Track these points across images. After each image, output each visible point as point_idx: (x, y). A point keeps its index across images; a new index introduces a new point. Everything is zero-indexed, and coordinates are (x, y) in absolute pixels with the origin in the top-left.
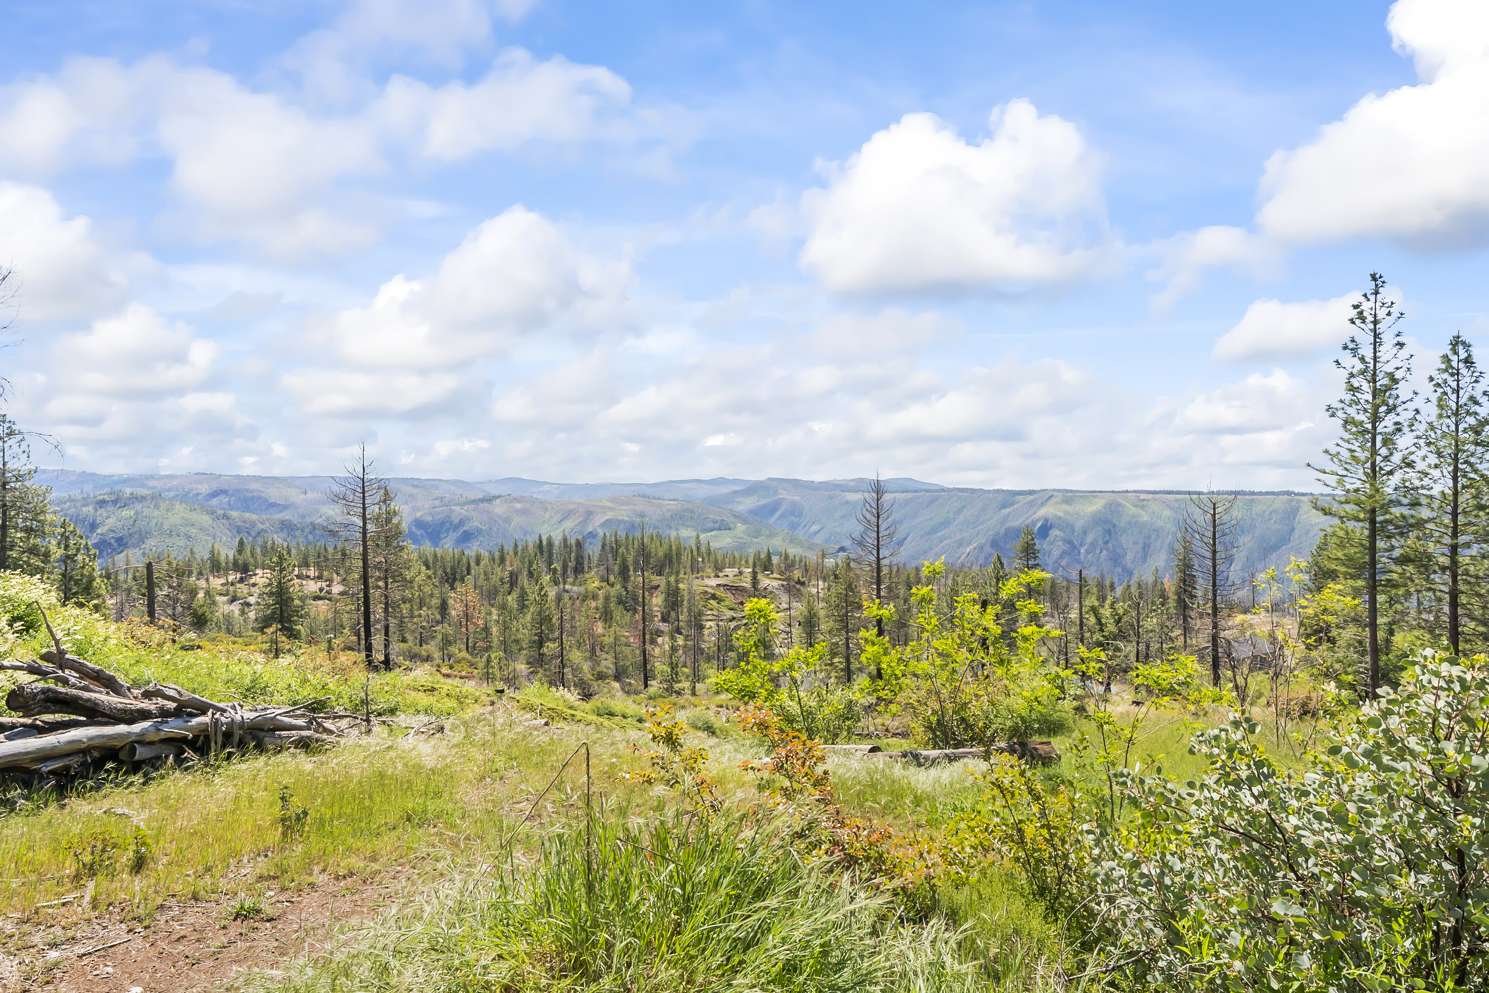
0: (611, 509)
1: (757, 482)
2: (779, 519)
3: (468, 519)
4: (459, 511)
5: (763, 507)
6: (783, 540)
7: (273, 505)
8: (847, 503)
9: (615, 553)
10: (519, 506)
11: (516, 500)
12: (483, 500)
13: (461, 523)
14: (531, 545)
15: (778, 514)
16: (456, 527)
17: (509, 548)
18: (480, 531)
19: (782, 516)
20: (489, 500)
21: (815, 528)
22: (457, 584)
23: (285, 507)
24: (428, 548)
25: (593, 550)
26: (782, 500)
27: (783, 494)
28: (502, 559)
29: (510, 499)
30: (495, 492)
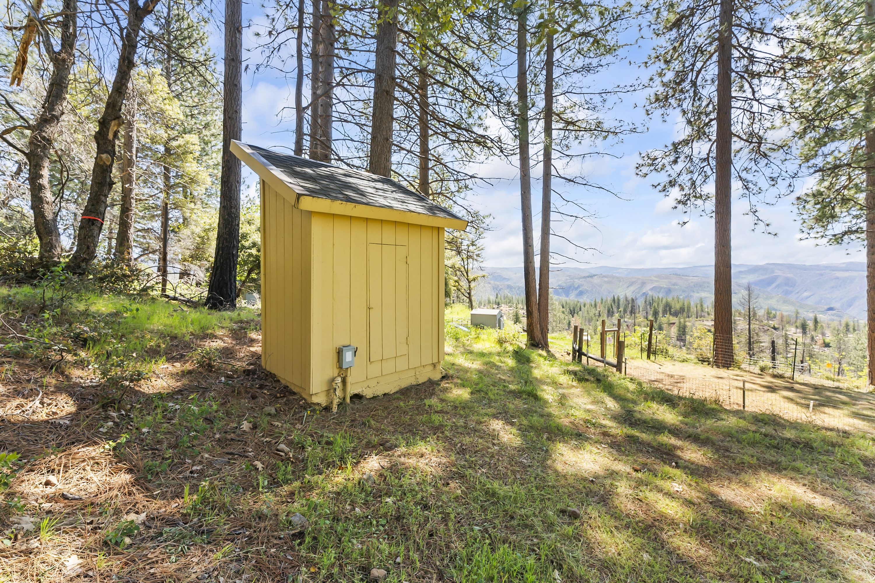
0: (656, 281)
1: (757, 266)
2: (775, 288)
3: (582, 285)
4: (577, 282)
5: (762, 281)
6: (778, 301)
7: (505, 279)
8: (837, 278)
9: (650, 304)
10: (606, 279)
11: (605, 277)
12: (588, 277)
13: (579, 287)
14: (609, 299)
15: (774, 285)
16: (576, 289)
17: (599, 301)
18: (587, 291)
19: (778, 286)
20: (591, 276)
21: (806, 294)
22: (575, 315)
23: (508, 280)
24: (564, 298)
25: (640, 302)
26: (777, 277)
27: (778, 273)
28: (595, 306)
29: (602, 276)
30: (595, 273)
